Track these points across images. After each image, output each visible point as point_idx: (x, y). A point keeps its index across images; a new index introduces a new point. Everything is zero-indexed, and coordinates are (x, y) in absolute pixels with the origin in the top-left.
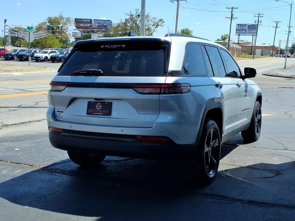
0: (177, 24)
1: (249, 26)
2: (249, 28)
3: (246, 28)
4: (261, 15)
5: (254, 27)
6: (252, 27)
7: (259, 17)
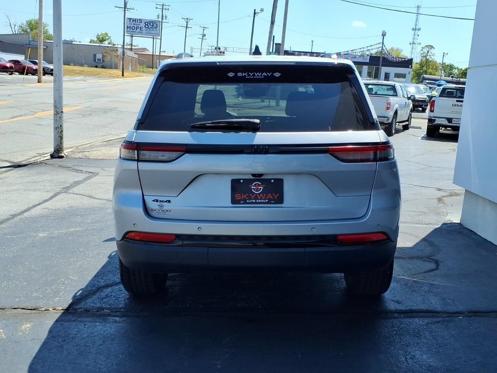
0: (42, 11)
1: (147, 23)
2: (147, 26)
3: (143, 25)
4: (167, 7)
5: (154, 25)
6: (151, 24)
7: (163, 9)
